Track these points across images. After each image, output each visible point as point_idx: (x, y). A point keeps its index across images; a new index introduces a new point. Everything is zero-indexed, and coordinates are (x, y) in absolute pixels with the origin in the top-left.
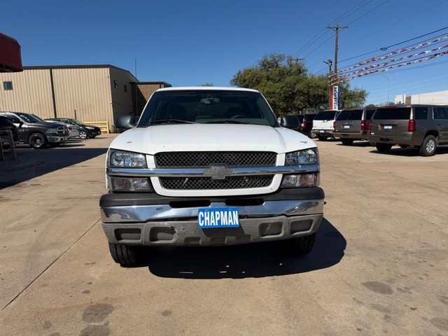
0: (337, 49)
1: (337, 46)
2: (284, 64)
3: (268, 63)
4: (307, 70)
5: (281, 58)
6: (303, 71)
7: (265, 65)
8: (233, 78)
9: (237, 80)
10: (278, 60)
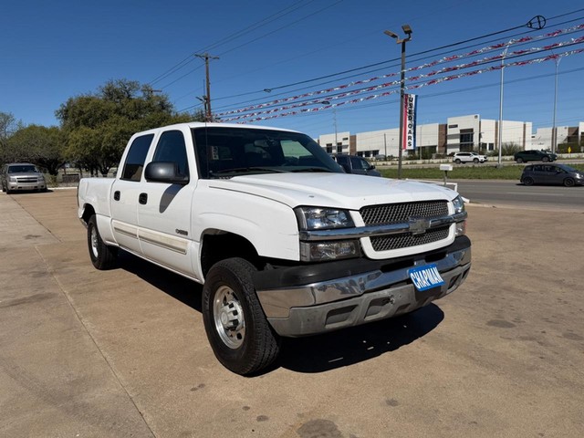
0: (208, 84)
1: (208, 80)
2: (138, 95)
3: (115, 91)
4: (171, 106)
5: (133, 85)
6: (168, 106)
7: (111, 93)
8: (61, 108)
9: (67, 111)
10: (130, 89)
